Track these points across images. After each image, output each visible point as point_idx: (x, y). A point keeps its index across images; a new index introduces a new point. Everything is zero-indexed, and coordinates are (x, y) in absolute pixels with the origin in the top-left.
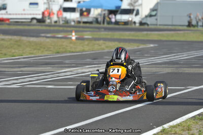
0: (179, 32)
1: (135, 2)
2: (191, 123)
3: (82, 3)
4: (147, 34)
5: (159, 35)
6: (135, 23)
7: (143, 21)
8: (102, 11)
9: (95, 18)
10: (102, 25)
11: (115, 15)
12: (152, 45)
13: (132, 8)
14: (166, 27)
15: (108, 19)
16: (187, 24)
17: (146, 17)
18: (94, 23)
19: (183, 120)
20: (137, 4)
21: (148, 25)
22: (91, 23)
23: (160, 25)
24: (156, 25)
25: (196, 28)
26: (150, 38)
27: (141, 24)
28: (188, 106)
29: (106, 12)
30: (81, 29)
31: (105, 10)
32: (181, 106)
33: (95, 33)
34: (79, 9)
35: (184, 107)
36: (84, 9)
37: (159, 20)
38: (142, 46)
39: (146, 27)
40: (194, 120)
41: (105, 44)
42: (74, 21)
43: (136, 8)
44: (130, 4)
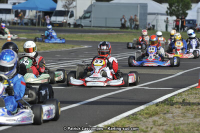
0: (112, 34)
1: (70, 4)
2: (126, 122)
3: (17, 4)
4: (81, 36)
5: (93, 36)
6: (69, 24)
7: (78, 23)
8: (36, 13)
9: (30, 19)
10: (37, 27)
11: (50, 17)
12: (86, 47)
13: (67, 10)
14: (99, 29)
15: (43, 21)
16: (120, 26)
17: (80, 18)
18: (29, 24)
19: (117, 120)
20: (71, 6)
21: (82, 26)
22: (26, 24)
23: (93, 27)
24: (91, 27)
25: (129, 30)
26: (85, 39)
27: (76, 25)
28: (122, 106)
29: (41, 14)
30: (17, 30)
31: (40, 12)
32: (115, 106)
33: (30, 34)
34: (14, 11)
35: (119, 106)
36: (19, 11)
37: (92, 22)
38: (76, 47)
39: (80, 28)
40: (128, 119)
41: (40, 44)
42: (9, 22)
43: (71, 10)
44: (65, 6)
